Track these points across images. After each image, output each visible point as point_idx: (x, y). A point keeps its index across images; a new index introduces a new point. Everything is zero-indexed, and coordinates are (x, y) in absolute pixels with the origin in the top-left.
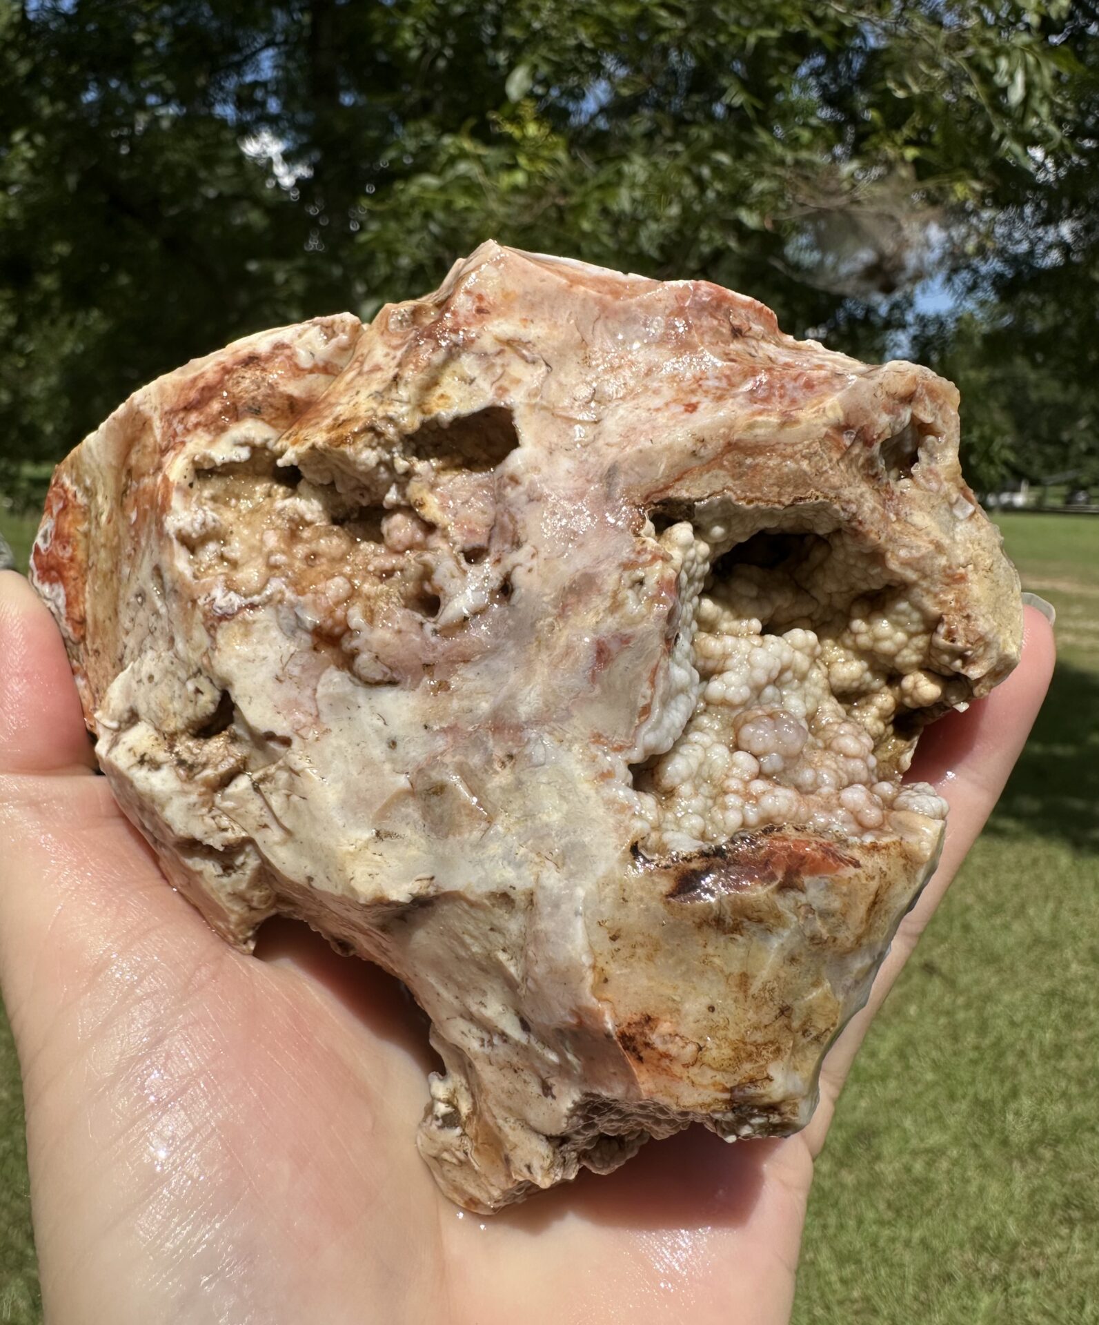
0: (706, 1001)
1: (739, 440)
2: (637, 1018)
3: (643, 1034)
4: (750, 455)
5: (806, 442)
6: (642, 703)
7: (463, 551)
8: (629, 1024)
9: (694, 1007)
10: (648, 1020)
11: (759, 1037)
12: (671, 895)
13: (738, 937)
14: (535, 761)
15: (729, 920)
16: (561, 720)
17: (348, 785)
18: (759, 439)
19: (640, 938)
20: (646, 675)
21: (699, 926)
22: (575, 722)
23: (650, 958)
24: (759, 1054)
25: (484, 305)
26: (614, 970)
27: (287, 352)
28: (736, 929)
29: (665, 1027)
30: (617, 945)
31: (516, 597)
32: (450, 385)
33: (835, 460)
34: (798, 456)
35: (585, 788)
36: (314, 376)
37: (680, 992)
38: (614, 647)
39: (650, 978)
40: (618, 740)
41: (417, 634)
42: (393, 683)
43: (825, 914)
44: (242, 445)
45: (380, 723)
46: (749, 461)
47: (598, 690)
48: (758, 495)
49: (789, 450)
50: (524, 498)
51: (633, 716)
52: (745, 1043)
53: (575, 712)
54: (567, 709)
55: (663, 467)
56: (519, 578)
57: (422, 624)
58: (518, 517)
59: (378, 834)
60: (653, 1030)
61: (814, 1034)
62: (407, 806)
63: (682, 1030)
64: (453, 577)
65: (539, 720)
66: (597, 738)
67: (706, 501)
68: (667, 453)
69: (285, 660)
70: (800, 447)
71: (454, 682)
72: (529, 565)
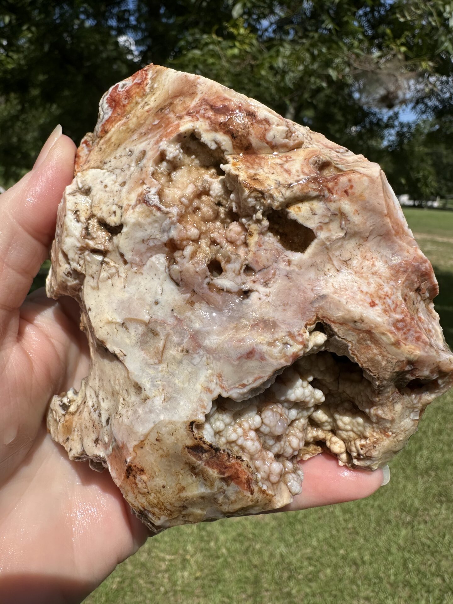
0: (164, 483)
1: (373, 333)
2: (139, 467)
3: (136, 473)
4: (371, 341)
5: (394, 357)
6: (245, 382)
7: (247, 265)
8: (135, 466)
9: (159, 481)
10: (142, 471)
11: (169, 507)
12: (188, 447)
13: (194, 477)
14: (193, 361)
15: (197, 471)
16: (215, 358)
17: (130, 298)
18: (381, 340)
19: (165, 448)
20: (256, 376)
21: (186, 463)
22: (218, 363)
23: (162, 456)
24: (164, 511)
25: (350, 191)
26: (147, 448)
27: (267, 126)
28: (197, 475)
29: (144, 477)
30: (156, 442)
31: (247, 301)
32: (305, 207)
33: (395, 370)
34: (386, 358)
35: (199, 387)
36: (266, 145)
37: (160, 473)
38: (257, 356)
39: (155, 461)
40: (225, 384)
41: (202, 279)
42: (177, 284)
43: (226, 497)
44: (216, 143)
45: (160, 292)
46: (369, 342)
47: (236, 363)
48: (359, 355)
49: (385, 354)
50: (285, 272)
51: (237, 382)
52: (163, 504)
53: (222, 361)
54: (220, 357)
55: (340, 314)
56: (254, 296)
57: (207, 277)
58: (277, 277)
59: (123, 324)
60: (140, 474)
61: (186, 519)
62: (141, 326)
63: (149, 483)
64: (234, 272)
65: (209, 351)
66: (220, 376)
67: (340, 339)
68: (347, 312)
69: (152, 237)
70: (390, 356)
71: (197, 305)
72: (262, 296)
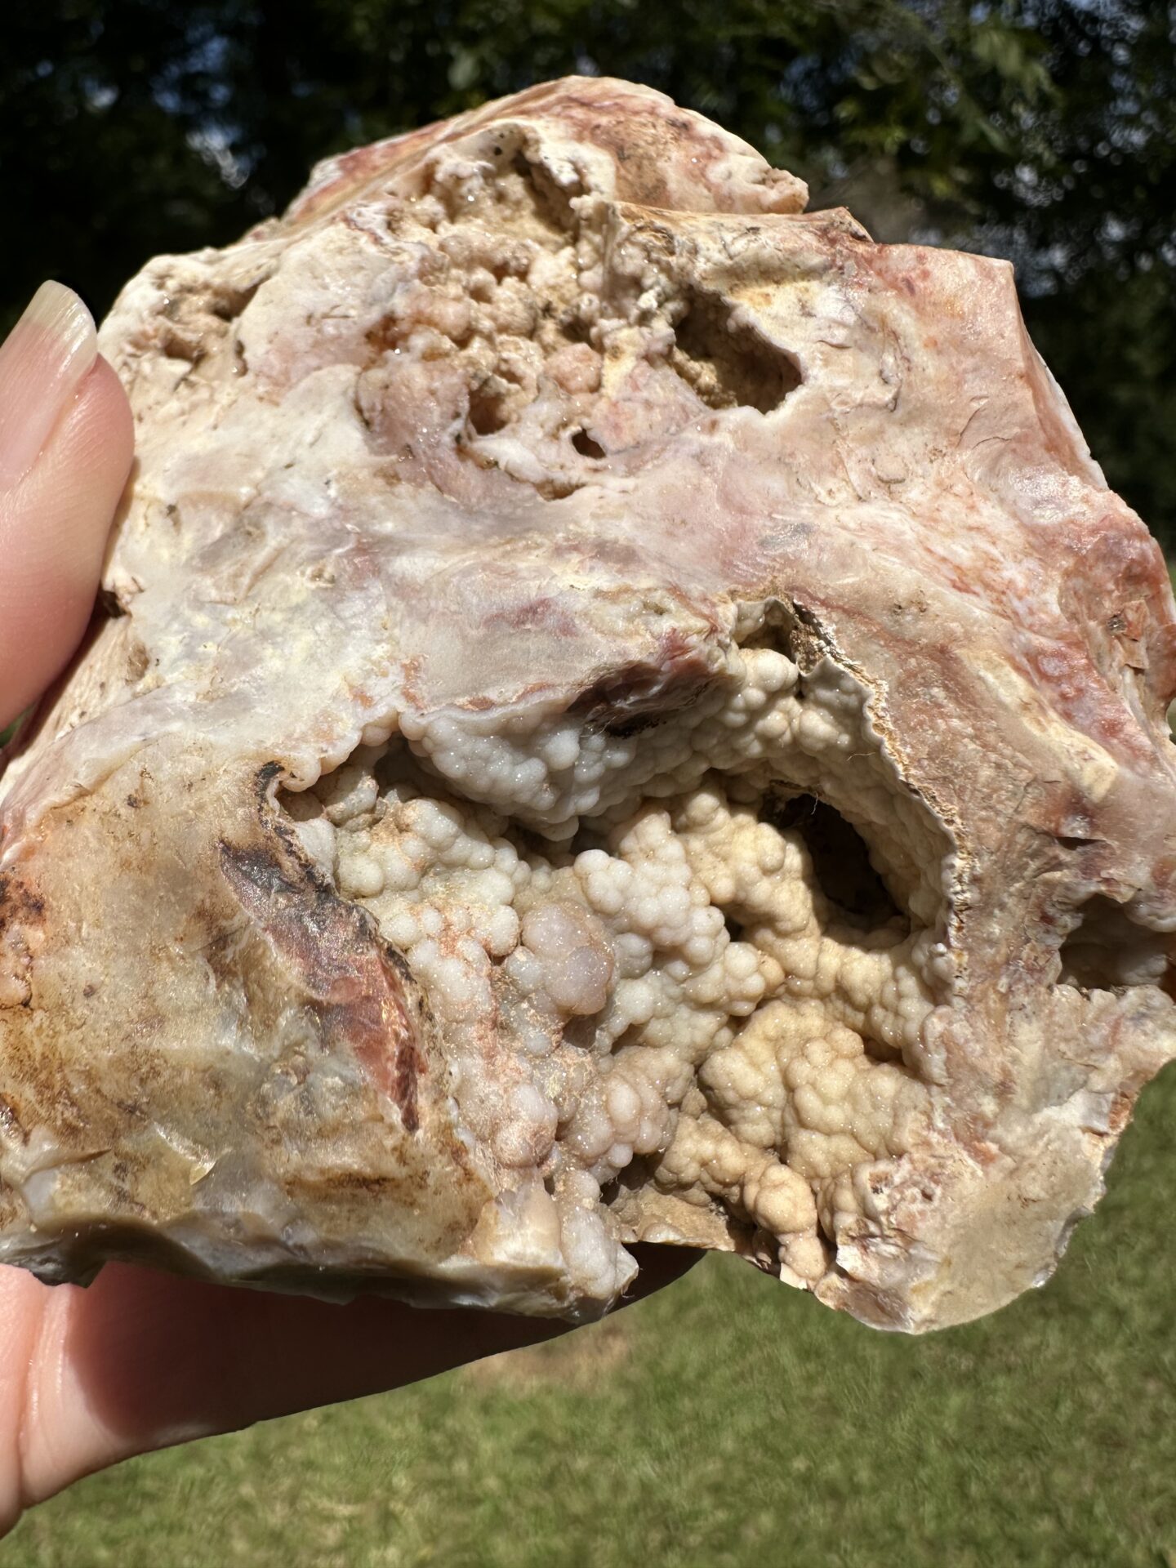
0: (98, 977)
1: (957, 660)
2: (34, 890)
3: (14, 910)
4: (946, 688)
5: (1021, 757)
6: (492, 694)
7: (584, 431)
8: (21, 885)
9: (82, 965)
10: (37, 908)
12: (227, 847)
13: (213, 981)
14: (340, 606)
15: (230, 954)
16: (411, 611)
17: (218, 451)
18: (980, 687)
19: (145, 834)
20: (532, 679)
21: (201, 914)
23: (125, 864)
27: (716, 151)
28: (224, 972)
29: (36, 936)
31: (557, 503)
32: (784, 297)
35: (333, 681)
37: (96, 933)
38: (551, 622)
39: (97, 881)
40: (422, 690)
41: (442, 415)
42: (367, 424)
44: (577, 170)
45: (309, 438)
46: (937, 692)
47: (474, 633)
50: (695, 448)
51: (465, 692)
53: (432, 622)
54: (431, 612)
55: (850, 580)
56: (585, 494)
57: (457, 415)
58: (667, 455)
59: (172, 509)
60: (26, 921)
61: (127, 1187)
62: (220, 517)
63: (41, 962)
64: (542, 426)
65: (402, 589)
66: (412, 669)
67: (840, 666)
68: (871, 575)
69: (336, 312)
70: (1008, 751)
71: (404, 488)
72: (609, 493)
